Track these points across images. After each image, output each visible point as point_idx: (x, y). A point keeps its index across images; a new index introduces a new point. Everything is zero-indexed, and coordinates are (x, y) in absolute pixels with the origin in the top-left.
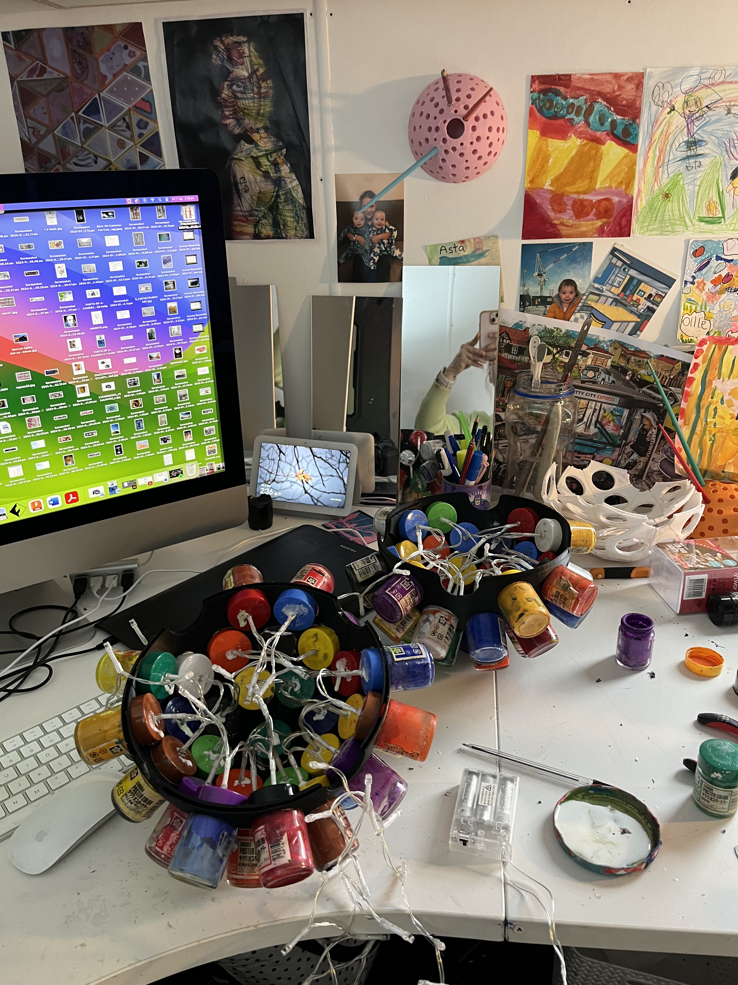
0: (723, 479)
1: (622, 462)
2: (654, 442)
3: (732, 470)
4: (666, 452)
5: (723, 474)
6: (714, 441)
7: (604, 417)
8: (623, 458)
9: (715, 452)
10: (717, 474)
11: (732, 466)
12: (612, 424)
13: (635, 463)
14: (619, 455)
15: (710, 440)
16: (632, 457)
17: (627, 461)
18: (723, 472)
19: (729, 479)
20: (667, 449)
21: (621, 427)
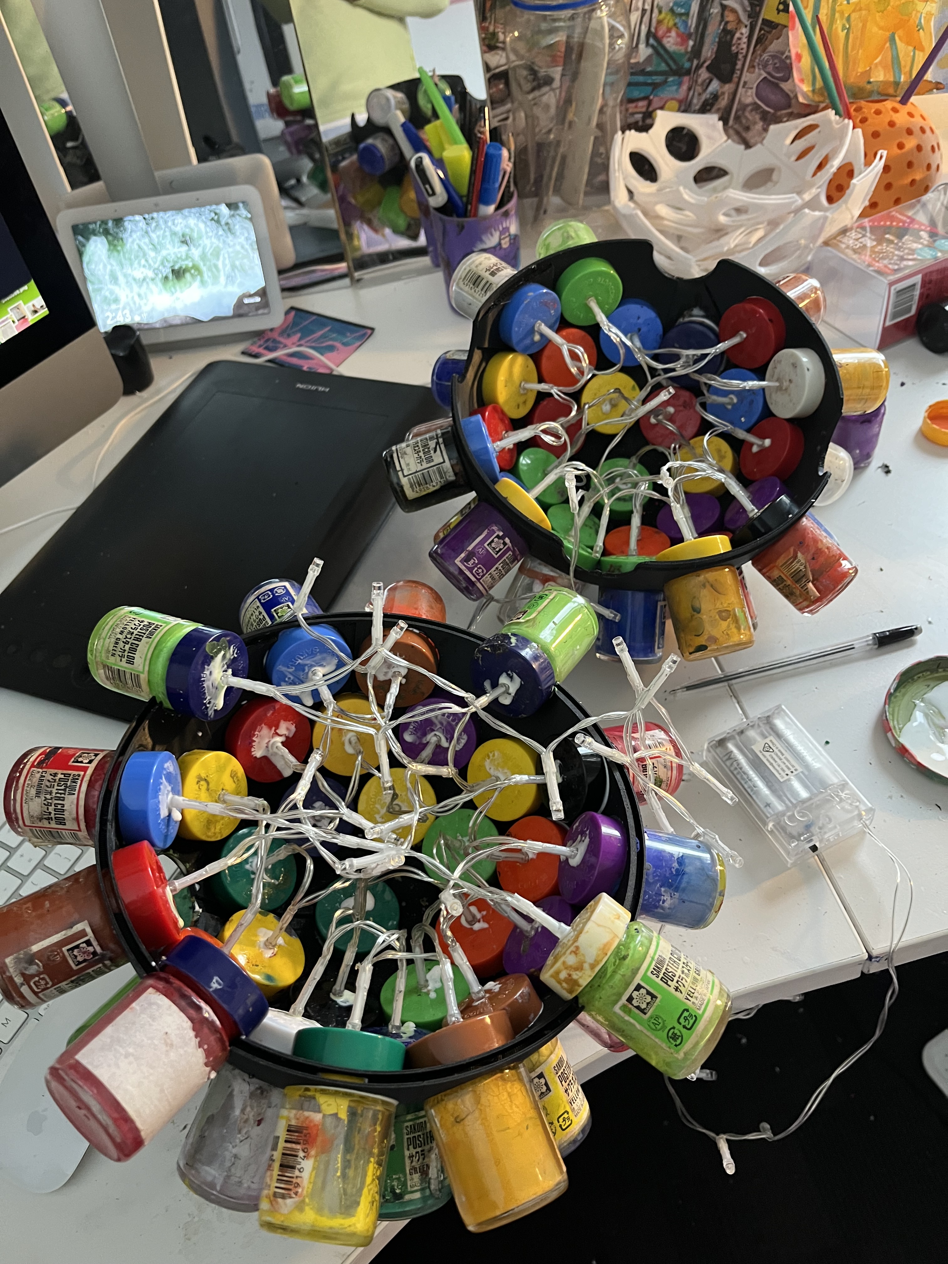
0: (869, 96)
1: (695, 101)
2: (744, 51)
3: (881, 78)
4: (765, 66)
5: (869, 86)
6: (848, 29)
7: (659, 22)
8: (696, 94)
9: (852, 50)
10: (861, 89)
11: (880, 68)
12: (673, 34)
13: (715, 97)
14: (689, 89)
15: (844, 28)
16: (711, 89)
17: (703, 97)
18: (869, 82)
19: (879, 93)
20: (767, 61)
21: (689, 36)
